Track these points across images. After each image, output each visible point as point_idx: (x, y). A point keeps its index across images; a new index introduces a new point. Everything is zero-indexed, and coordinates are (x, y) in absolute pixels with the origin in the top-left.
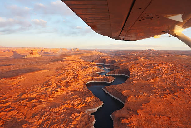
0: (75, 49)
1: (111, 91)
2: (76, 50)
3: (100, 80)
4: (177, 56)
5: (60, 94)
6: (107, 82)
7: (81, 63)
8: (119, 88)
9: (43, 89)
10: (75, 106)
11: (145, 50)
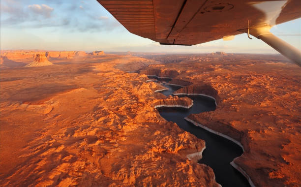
0: (98, 52)
1: (204, 122)
2: (100, 54)
3: (172, 104)
4: (267, 63)
5: (131, 130)
6: (183, 107)
7: (124, 75)
8: (215, 116)
9: (99, 121)
10: (170, 150)
11: (211, 54)
